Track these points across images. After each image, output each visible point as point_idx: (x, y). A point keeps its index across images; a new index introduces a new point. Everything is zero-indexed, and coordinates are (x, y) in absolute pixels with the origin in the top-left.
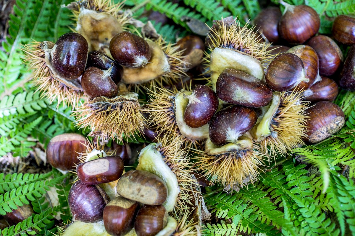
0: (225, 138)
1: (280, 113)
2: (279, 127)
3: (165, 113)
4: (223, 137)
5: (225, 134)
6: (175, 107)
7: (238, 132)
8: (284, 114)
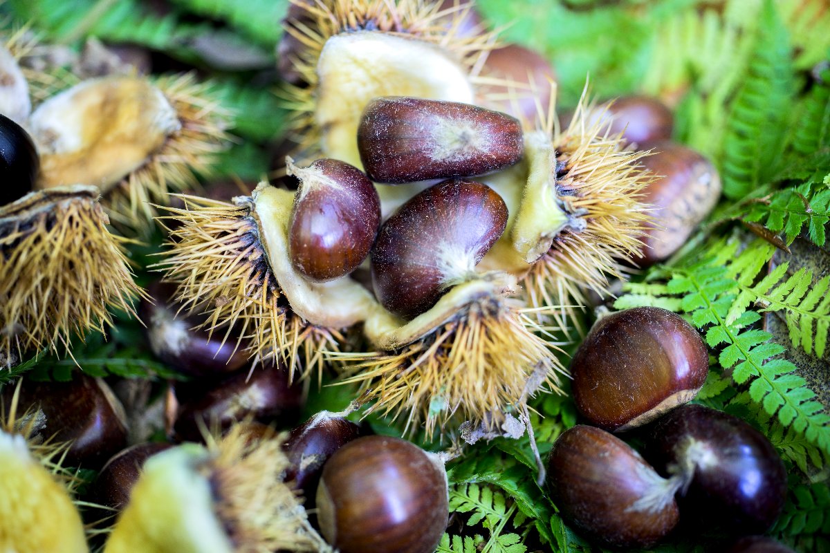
1: (569, 167)
2: (583, 198)
3: (234, 256)
4: (431, 276)
5: (435, 264)
6: (261, 227)
7: (471, 248)
8: (579, 168)
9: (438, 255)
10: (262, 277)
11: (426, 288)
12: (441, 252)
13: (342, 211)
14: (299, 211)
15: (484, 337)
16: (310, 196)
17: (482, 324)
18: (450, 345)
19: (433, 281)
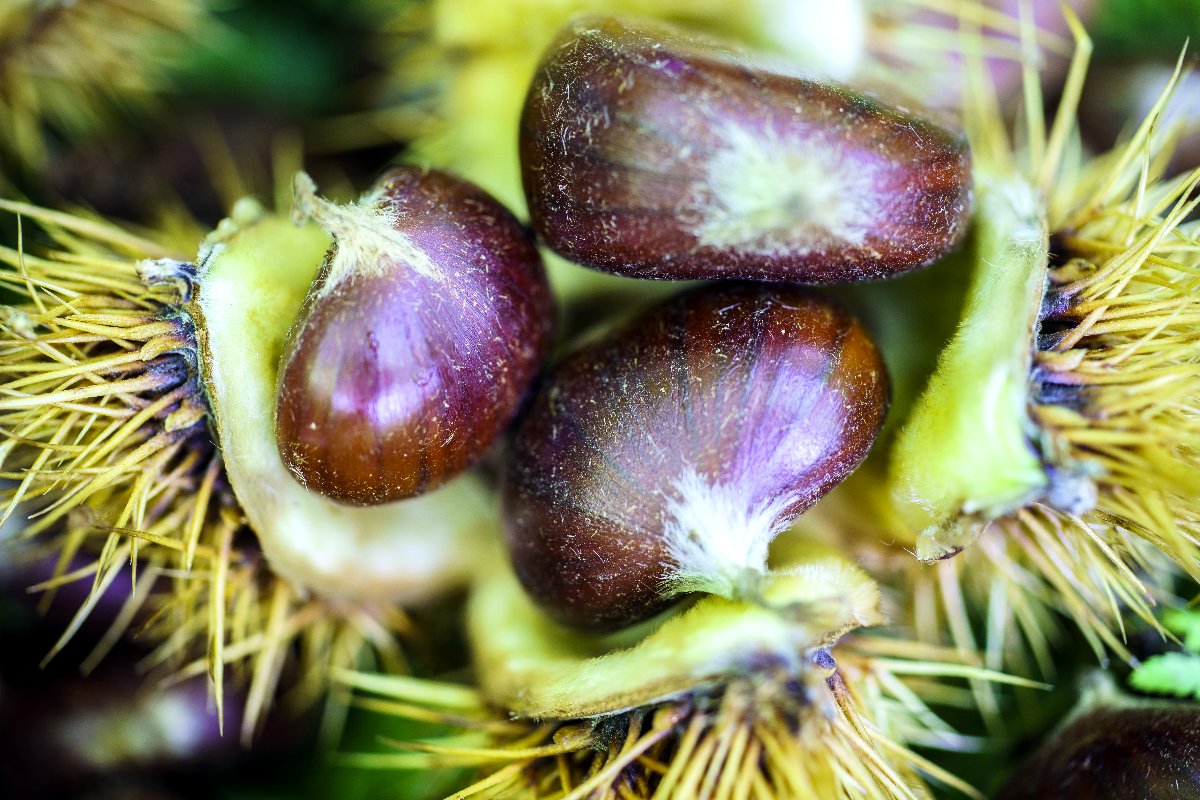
0: (660, 564)
1: (1080, 309)
2: (1104, 421)
3: (127, 413)
4: (643, 558)
5: (658, 529)
6: (205, 347)
7: (767, 500)
8: (1109, 315)
9: (673, 506)
10: (198, 473)
11: (626, 584)
12: (681, 500)
13: (430, 344)
14: (312, 326)
15: (751, 769)
16: (349, 290)
17: (752, 736)
18: (660, 768)
19: (649, 572)
